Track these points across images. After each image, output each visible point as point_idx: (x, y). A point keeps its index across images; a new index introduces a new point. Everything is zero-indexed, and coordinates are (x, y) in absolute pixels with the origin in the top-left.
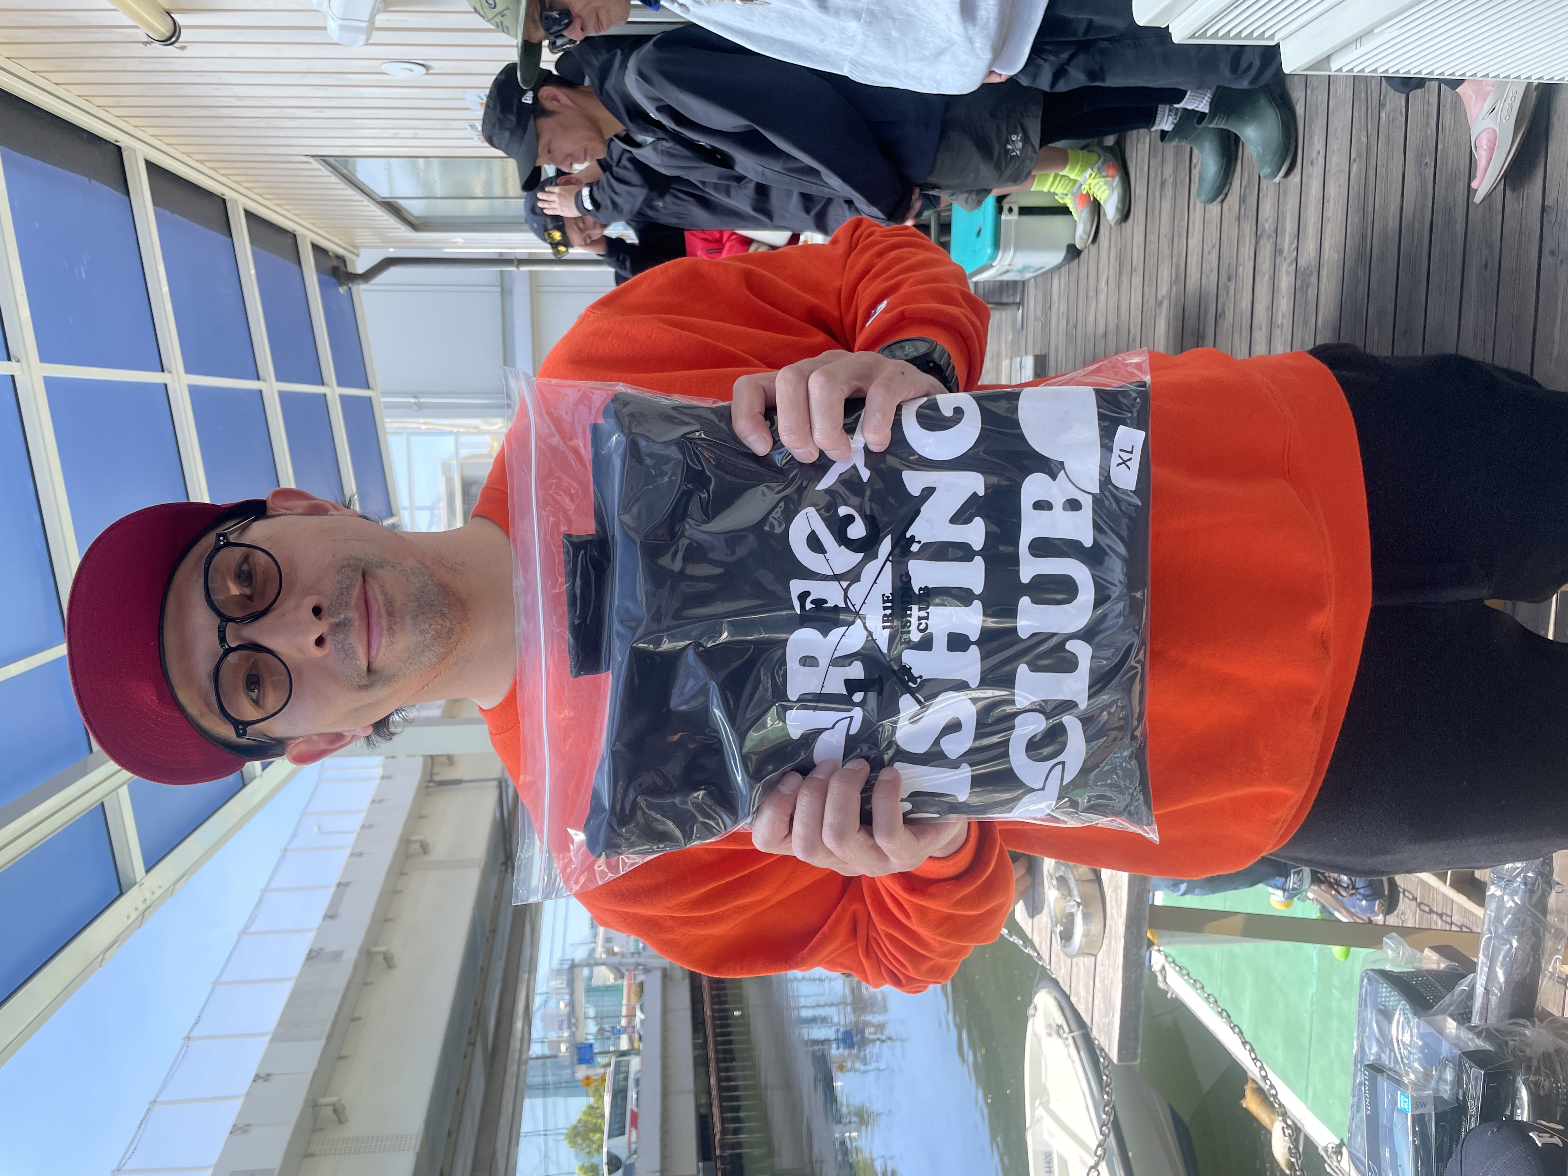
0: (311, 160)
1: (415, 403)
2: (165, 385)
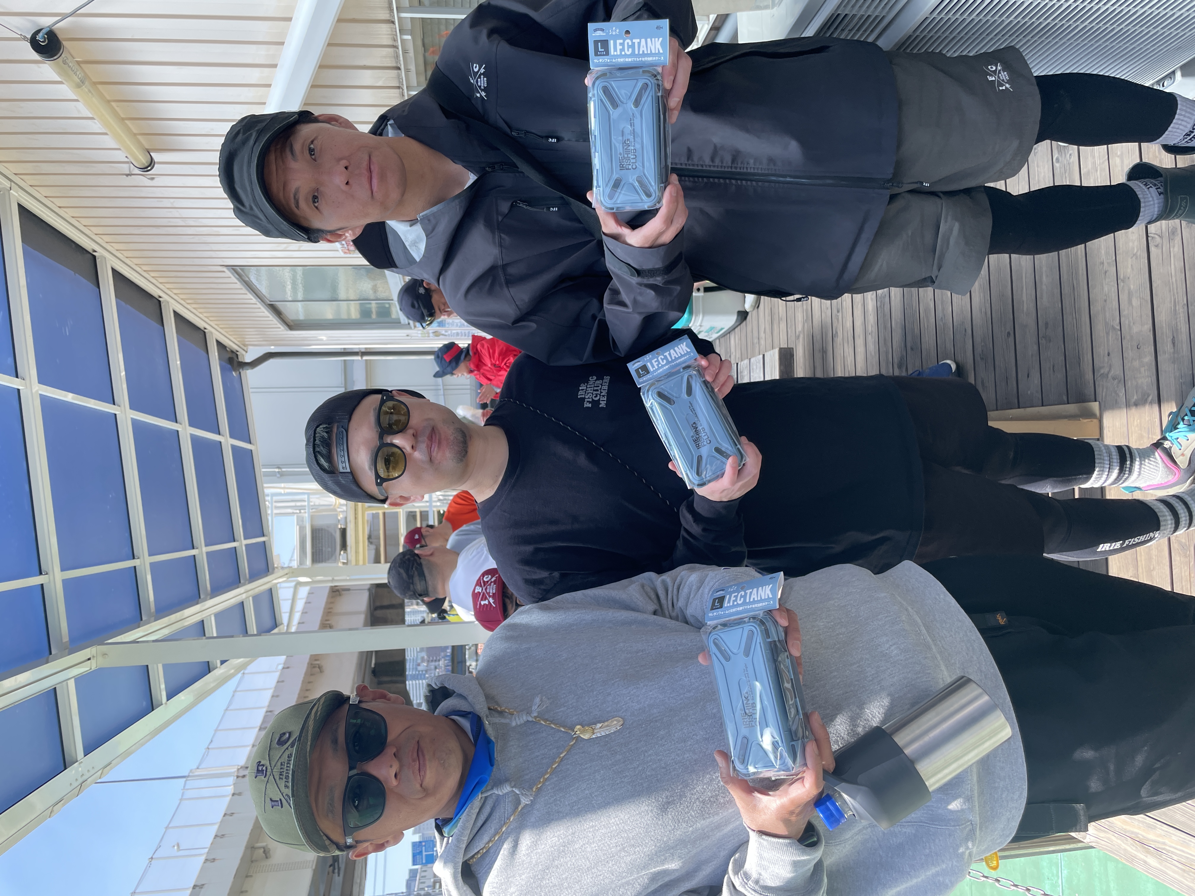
0: (225, 269)
1: (278, 472)
2: (115, 415)
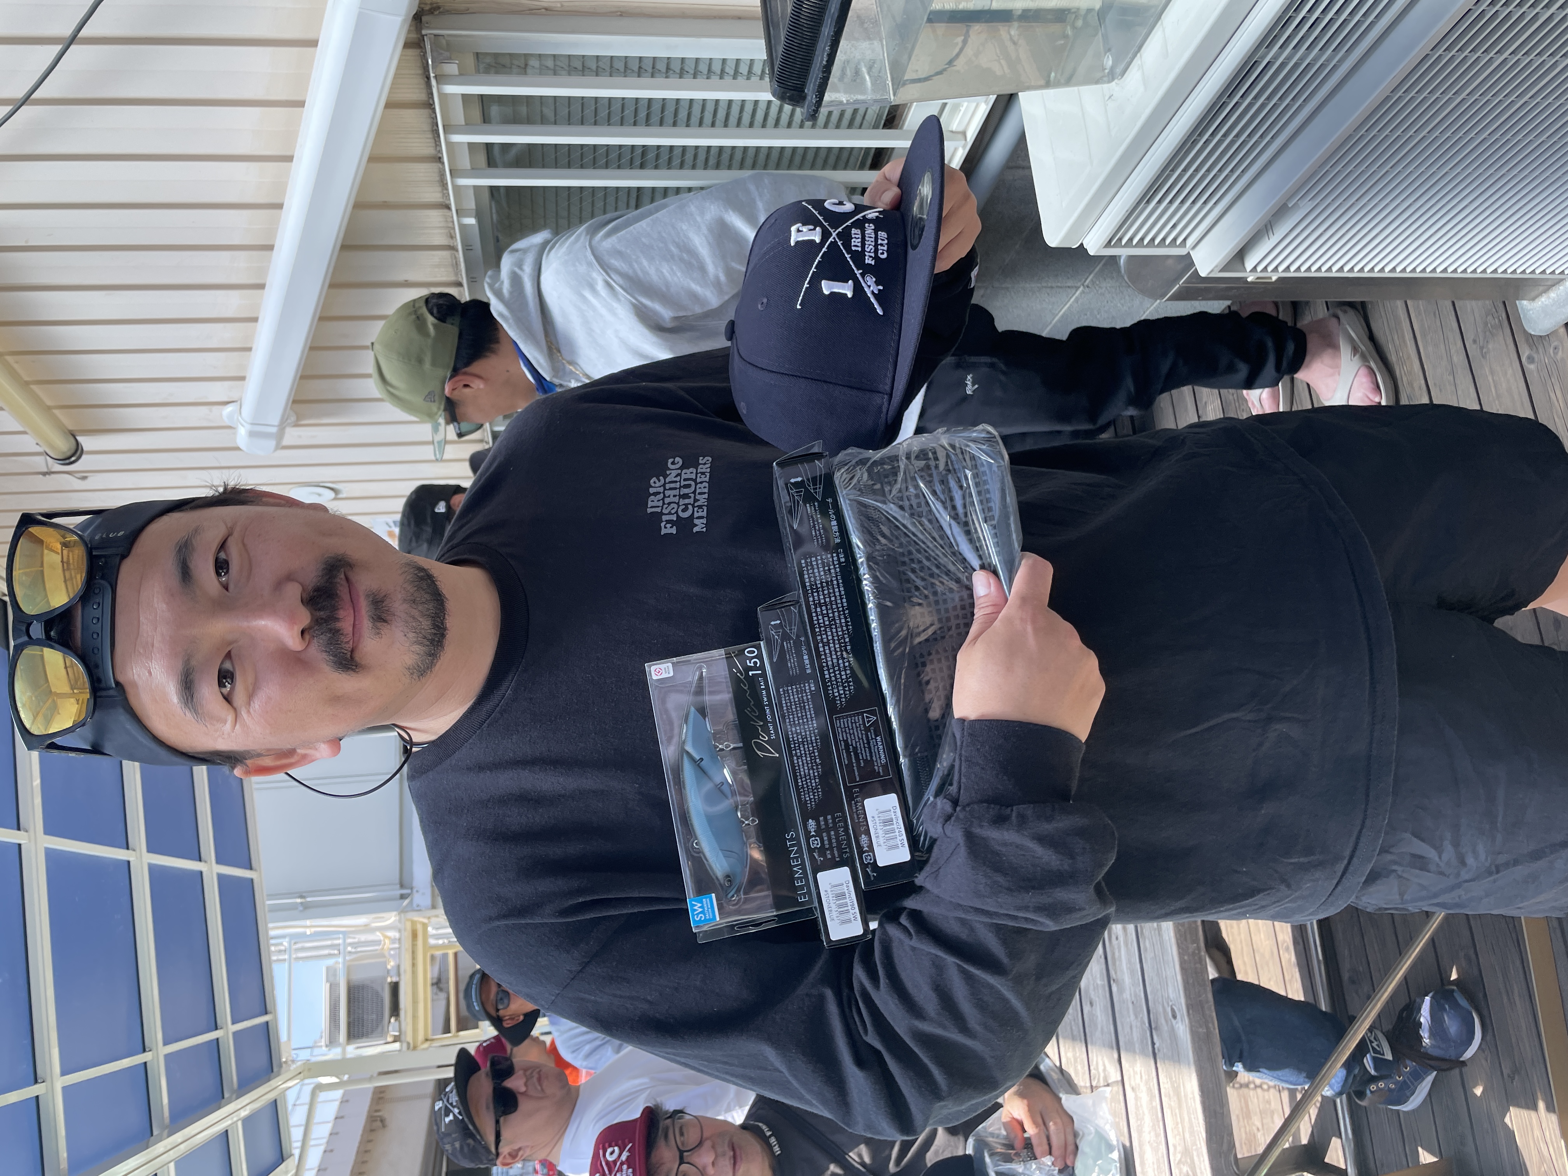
1: (301, 903)
2: (20, 845)
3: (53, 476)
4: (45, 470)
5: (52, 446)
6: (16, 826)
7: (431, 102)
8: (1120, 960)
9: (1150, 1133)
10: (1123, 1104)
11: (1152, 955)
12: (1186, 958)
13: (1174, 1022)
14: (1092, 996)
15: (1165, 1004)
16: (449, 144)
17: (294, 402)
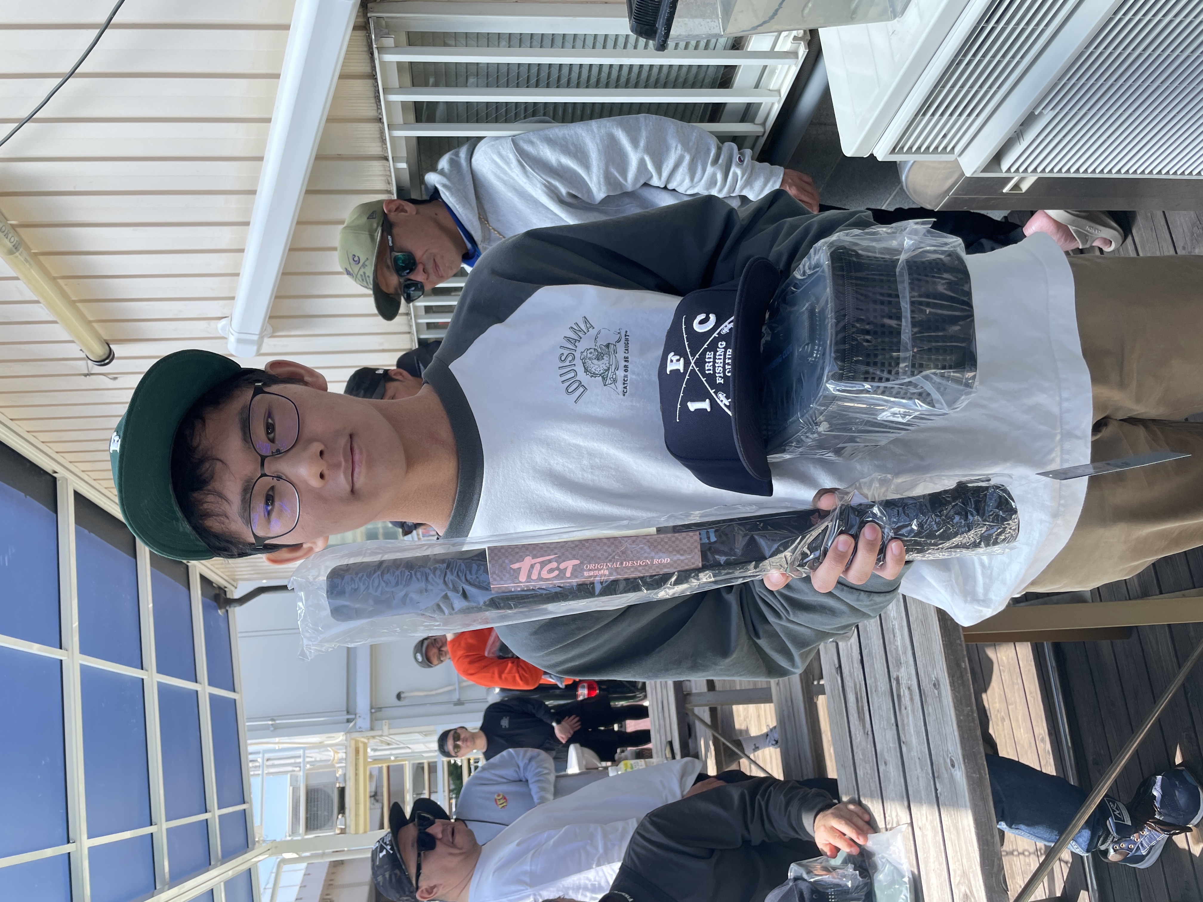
1: (272, 725)
2: (61, 661)
3: (92, 377)
4: (87, 372)
5: (92, 352)
6: (58, 645)
7: (374, 73)
8: (909, 726)
9: (934, 863)
10: (912, 842)
11: (934, 717)
12: (962, 718)
13: (953, 770)
14: (887, 757)
15: (945, 756)
16: (387, 103)
17: (270, 317)
